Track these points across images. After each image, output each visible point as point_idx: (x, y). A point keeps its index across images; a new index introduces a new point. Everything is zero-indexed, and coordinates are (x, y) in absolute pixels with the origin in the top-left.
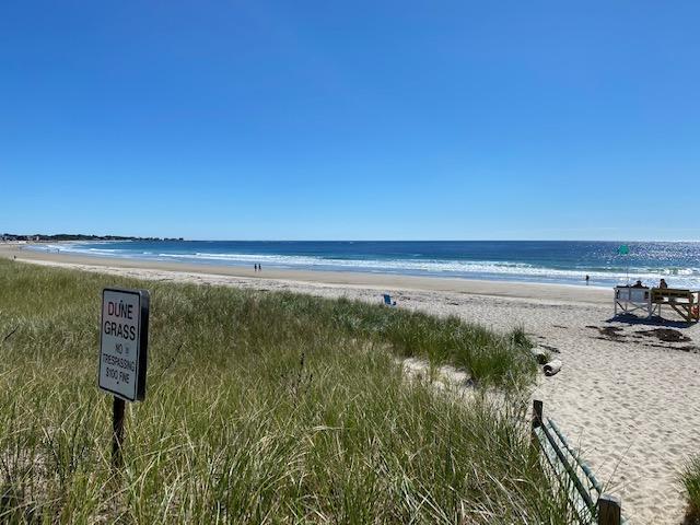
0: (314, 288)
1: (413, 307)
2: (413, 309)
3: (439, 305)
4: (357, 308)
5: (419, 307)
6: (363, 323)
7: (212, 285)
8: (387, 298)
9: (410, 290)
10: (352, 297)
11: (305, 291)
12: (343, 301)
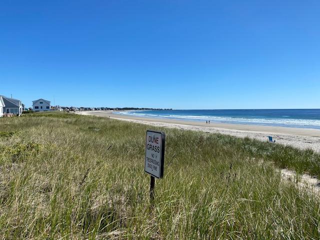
0: (232, 132)
1: (285, 143)
2: (285, 145)
3: (300, 143)
4: (255, 143)
5: (288, 144)
6: (258, 150)
7: (185, 129)
8: (271, 138)
9: (284, 134)
10: (252, 137)
11: (227, 133)
12: (247, 139)
